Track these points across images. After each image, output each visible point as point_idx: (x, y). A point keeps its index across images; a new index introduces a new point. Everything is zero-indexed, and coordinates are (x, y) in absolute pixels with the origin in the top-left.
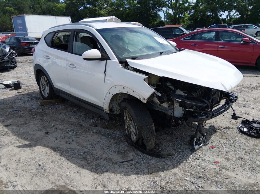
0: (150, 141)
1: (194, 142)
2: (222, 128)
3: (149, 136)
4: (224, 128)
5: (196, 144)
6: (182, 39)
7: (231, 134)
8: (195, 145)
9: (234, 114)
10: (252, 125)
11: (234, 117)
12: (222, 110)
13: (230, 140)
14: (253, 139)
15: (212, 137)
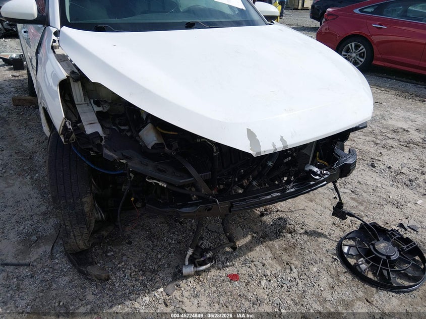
0: (72, 234)
1: (188, 256)
2: (302, 231)
3: (69, 222)
4: (306, 233)
5: (192, 261)
6: (357, 11)
7: (310, 252)
8: (187, 263)
9: (340, 205)
10: (373, 245)
11: (339, 211)
12: (268, 197)
13: (291, 270)
14: (357, 281)
15: (258, 249)
